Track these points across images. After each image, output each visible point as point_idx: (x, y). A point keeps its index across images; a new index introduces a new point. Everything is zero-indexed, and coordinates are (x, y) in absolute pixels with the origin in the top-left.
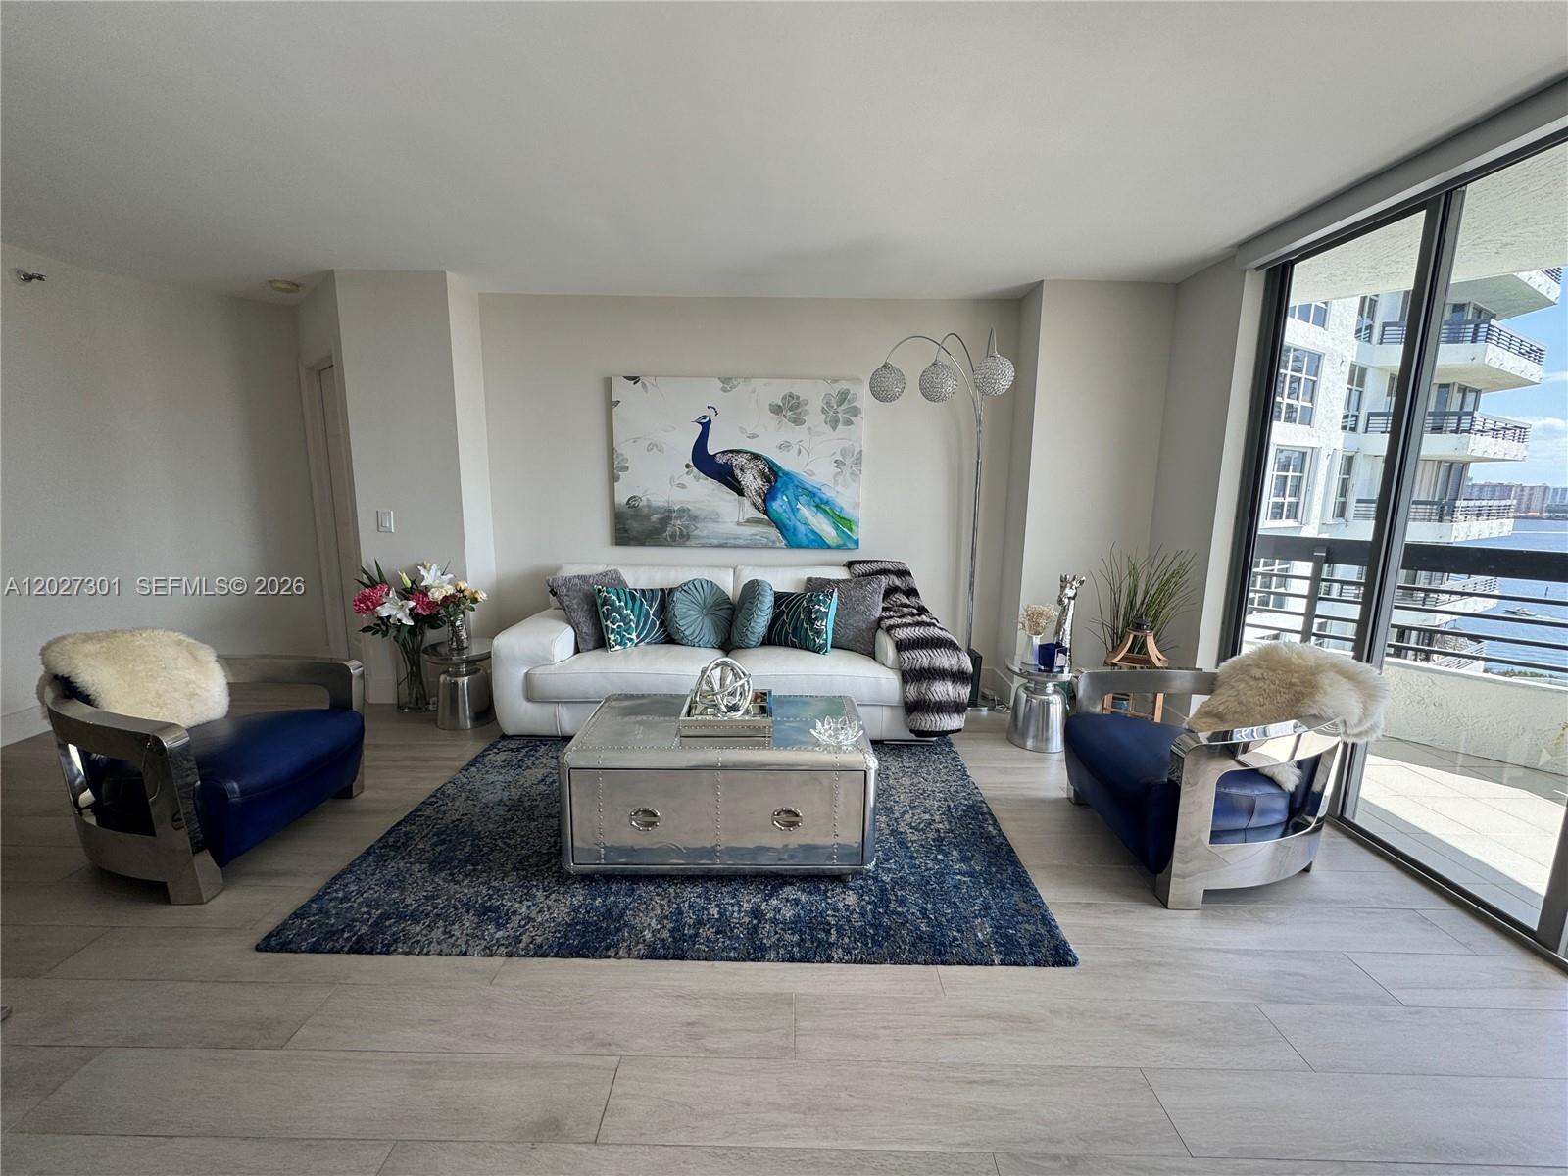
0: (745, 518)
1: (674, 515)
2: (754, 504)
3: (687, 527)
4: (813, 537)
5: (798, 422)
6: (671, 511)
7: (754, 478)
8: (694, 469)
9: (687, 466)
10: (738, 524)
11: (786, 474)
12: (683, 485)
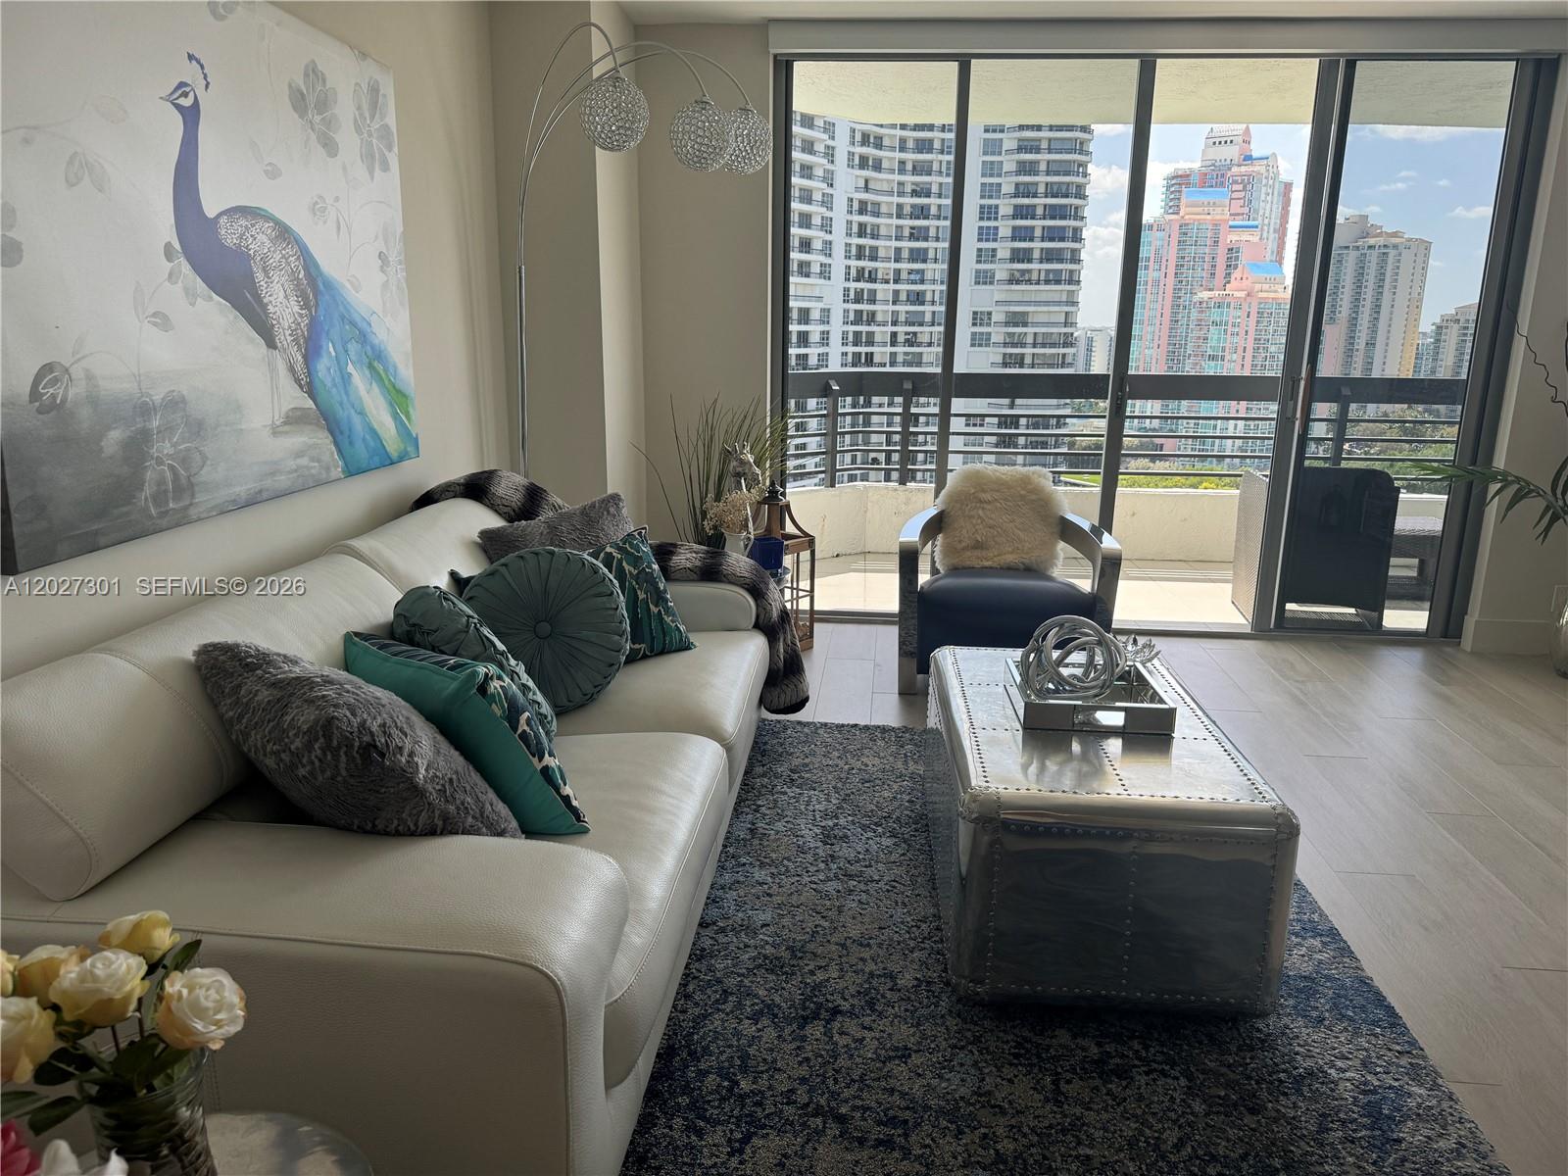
0: (284, 409)
1: (155, 423)
2: (292, 369)
3: (185, 461)
4: (372, 444)
5: (330, 146)
6: (145, 410)
7: (286, 297)
8: (182, 260)
9: (168, 251)
10: (275, 432)
11: (329, 285)
12: (165, 318)
